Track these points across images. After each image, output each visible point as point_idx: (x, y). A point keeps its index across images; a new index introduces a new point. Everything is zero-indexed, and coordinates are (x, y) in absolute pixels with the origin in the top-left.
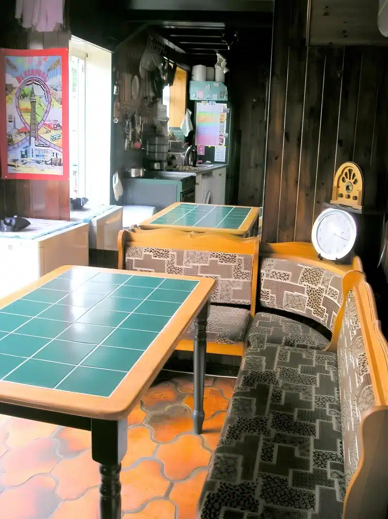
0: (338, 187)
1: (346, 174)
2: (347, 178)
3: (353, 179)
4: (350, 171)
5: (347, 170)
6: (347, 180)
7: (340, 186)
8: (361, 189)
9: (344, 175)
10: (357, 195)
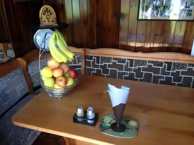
0: (42, 18)
1: (45, 11)
2: (46, 13)
3: (49, 13)
4: (47, 9)
5: (45, 9)
6: (46, 14)
7: (43, 17)
8: (55, 16)
9: (44, 12)
10: (53, 20)
